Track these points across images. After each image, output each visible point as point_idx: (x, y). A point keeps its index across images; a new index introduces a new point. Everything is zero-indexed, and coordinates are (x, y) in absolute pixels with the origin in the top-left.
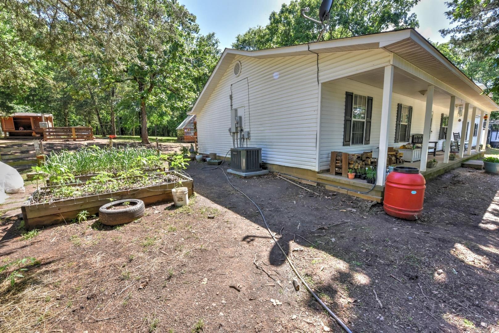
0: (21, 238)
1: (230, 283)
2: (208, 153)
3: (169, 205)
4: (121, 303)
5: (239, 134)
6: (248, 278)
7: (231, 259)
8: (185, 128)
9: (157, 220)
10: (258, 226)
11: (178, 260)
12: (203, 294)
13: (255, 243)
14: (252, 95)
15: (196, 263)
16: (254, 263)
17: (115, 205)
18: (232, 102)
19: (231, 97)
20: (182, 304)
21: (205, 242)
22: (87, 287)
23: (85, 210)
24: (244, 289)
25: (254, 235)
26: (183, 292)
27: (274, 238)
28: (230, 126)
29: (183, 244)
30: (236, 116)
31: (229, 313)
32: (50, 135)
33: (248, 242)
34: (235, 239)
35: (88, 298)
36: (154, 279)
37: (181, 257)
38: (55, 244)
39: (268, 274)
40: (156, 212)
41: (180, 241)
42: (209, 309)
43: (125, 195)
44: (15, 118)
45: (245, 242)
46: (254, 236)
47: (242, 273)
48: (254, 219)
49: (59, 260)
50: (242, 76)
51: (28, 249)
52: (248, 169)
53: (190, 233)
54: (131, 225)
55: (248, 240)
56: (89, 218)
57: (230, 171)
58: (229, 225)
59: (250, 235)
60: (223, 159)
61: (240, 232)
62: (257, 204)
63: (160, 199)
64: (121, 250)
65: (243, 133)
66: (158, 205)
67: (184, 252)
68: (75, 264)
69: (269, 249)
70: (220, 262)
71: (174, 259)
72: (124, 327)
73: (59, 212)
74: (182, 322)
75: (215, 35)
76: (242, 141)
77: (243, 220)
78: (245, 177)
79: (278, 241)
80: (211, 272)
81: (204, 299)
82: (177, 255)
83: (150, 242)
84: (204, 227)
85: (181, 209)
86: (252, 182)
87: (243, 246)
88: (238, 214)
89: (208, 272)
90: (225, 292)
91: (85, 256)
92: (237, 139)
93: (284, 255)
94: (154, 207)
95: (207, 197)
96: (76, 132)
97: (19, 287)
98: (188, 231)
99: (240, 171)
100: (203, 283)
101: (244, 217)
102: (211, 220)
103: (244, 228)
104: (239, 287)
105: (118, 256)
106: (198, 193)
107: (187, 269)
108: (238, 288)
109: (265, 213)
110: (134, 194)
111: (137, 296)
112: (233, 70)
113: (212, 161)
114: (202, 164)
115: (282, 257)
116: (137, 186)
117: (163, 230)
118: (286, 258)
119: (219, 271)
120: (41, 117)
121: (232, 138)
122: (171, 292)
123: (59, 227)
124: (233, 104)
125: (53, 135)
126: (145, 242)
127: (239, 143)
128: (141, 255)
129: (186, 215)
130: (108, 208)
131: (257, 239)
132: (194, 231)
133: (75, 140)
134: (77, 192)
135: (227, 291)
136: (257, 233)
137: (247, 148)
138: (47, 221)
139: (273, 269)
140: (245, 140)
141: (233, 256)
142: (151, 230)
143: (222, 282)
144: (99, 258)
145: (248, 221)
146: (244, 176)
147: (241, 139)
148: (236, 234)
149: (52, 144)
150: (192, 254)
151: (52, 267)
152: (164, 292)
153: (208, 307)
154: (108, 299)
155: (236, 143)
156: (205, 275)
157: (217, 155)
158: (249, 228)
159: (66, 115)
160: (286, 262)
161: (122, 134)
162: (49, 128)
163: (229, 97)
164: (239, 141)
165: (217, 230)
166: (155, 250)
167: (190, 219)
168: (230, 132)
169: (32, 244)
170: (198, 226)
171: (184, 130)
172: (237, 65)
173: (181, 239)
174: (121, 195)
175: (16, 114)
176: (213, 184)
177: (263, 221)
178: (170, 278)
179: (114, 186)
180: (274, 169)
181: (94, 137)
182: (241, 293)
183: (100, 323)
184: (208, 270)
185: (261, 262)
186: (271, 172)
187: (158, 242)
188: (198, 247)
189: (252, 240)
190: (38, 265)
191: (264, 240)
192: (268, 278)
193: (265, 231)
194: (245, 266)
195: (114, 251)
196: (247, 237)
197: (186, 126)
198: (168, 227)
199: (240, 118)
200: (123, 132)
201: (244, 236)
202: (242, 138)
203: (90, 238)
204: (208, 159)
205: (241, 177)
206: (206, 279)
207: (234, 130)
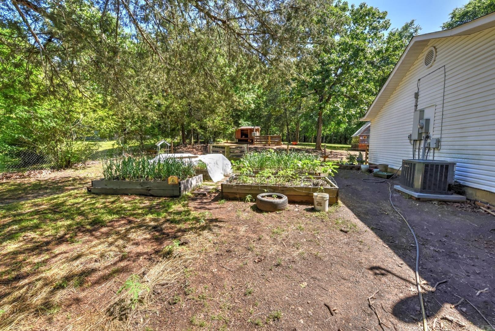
0: (217, 202)
1: (327, 301)
2: (378, 164)
3: (310, 207)
4: (240, 264)
5: (423, 142)
6: (351, 309)
7: (343, 281)
8: (360, 136)
9: (294, 216)
10: (402, 262)
11: (292, 256)
12: (295, 294)
13: (384, 279)
14: (449, 88)
15: (305, 266)
16: (368, 300)
17: (268, 196)
18: (417, 101)
19: (417, 95)
20: (276, 290)
21: (325, 251)
22: (229, 244)
23: (250, 194)
24: (339, 316)
25: (390, 269)
26: (281, 282)
27: (419, 287)
28: (411, 132)
29: (303, 244)
30: (421, 118)
31: (309, 326)
32: (257, 141)
33: (376, 274)
34: (360, 263)
35: (227, 251)
36: (268, 260)
37: (295, 254)
38: (229, 212)
39: (379, 321)
40: (297, 210)
41: (302, 240)
42: (294, 309)
43: (277, 190)
44: (242, 130)
45: (370, 272)
46: (388, 271)
47: (347, 300)
48: (401, 252)
49: (226, 222)
50: (436, 66)
51: (218, 210)
52: (424, 189)
53: (315, 237)
54: (273, 214)
55: (378, 272)
56: (251, 201)
57: (398, 187)
58: (361, 247)
59: (383, 267)
60: (395, 172)
61: (371, 259)
62: (418, 237)
63: (304, 199)
64: (258, 229)
65: (429, 141)
66: (301, 205)
67: (300, 251)
68: (231, 227)
69: (401, 296)
70: (328, 277)
71: (289, 252)
72: (234, 281)
73: (237, 192)
74: (269, 304)
75: (414, 23)
76: (427, 151)
77: (383, 248)
78: (418, 199)
79: (423, 295)
80: (314, 281)
81: (295, 299)
82: (293, 251)
83: (279, 231)
84: (332, 238)
85: (317, 214)
86: (426, 208)
87: (365, 274)
88: (381, 239)
89: (311, 278)
90: (317, 306)
91: (238, 224)
92: (419, 149)
93: (421, 314)
94: (297, 205)
95: (352, 210)
96: (271, 139)
97: (203, 228)
98: (313, 236)
99: (411, 190)
100: (301, 285)
101: (387, 245)
102: (342, 234)
103: (379, 257)
104: (334, 310)
105: (254, 232)
106: (344, 203)
107: (294, 266)
108: (332, 311)
109: (425, 251)
110: (283, 190)
111: (251, 265)
112: (424, 61)
113: (381, 173)
114: (367, 175)
115: (416, 315)
116: (288, 184)
117: (293, 226)
118: (423, 320)
119: (323, 284)
120: (253, 129)
121: (412, 147)
122: (273, 276)
123: (235, 202)
124: (418, 103)
125: (259, 141)
126: (275, 230)
127: (421, 154)
128: (268, 238)
129: (319, 221)
130: (263, 197)
131: (390, 276)
132: (319, 237)
133: (269, 145)
134: (250, 181)
135: (320, 306)
136: (396, 270)
137: (433, 160)
138: (231, 197)
139: (392, 320)
140: (432, 151)
141: (347, 278)
142: (284, 223)
143: (319, 295)
144: (244, 229)
145: (391, 251)
146: (417, 197)
147: (425, 148)
148: (363, 259)
149: (257, 147)
150: (305, 255)
151: (221, 224)
152: (268, 274)
153: (293, 307)
154: (235, 257)
155: (417, 153)
156: (307, 280)
157: (389, 166)
158: (386, 259)
159: (269, 127)
160: (419, 324)
161: (304, 142)
162: (257, 136)
163: (413, 96)
164: (421, 151)
165: (345, 246)
166: (279, 239)
167: (321, 225)
168: (410, 140)
169: (220, 208)
170: (326, 235)
171: (359, 138)
172: (431, 52)
173: (303, 240)
174: (274, 189)
175: (242, 128)
176: (368, 198)
177: (415, 259)
178: (278, 265)
179: (272, 181)
180: (479, 196)
181: (282, 143)
182: (333, 318)
183: (224, 269)
184: (312, 278)
185: (379, 304)
186: (470, 200)
187: (284, 234)
188: (314, 252)
189: (383, 274)
190: (216, 220)
191: (401, 281)
192: (377, 325)
193: (412, 273)
194: (354, 296)
195: (254, 228)
196: (378, 268)
197: (362, 133)
198: (298, 225)
199: (428, 121)
200: (305, 139)
201: (375, 265)
202: (428, 148)
203: (246, 214)
204: (375, 170)
205: (411, 197)
206: (305, 284)
207: (415, 137)
